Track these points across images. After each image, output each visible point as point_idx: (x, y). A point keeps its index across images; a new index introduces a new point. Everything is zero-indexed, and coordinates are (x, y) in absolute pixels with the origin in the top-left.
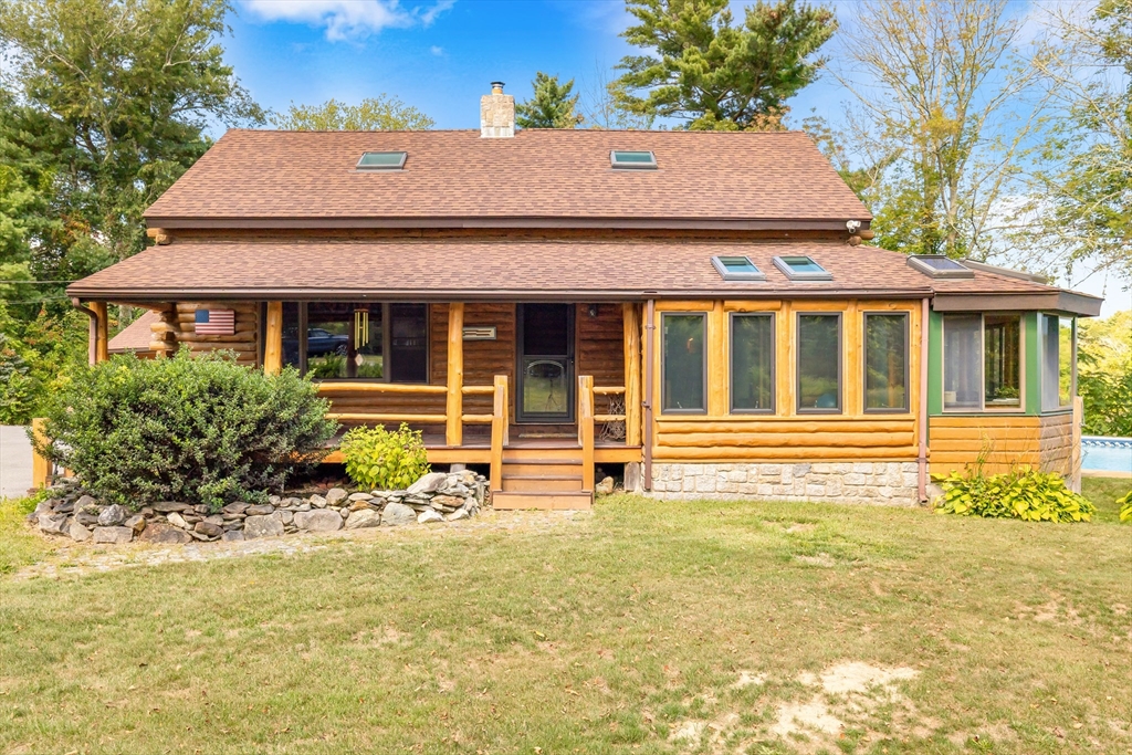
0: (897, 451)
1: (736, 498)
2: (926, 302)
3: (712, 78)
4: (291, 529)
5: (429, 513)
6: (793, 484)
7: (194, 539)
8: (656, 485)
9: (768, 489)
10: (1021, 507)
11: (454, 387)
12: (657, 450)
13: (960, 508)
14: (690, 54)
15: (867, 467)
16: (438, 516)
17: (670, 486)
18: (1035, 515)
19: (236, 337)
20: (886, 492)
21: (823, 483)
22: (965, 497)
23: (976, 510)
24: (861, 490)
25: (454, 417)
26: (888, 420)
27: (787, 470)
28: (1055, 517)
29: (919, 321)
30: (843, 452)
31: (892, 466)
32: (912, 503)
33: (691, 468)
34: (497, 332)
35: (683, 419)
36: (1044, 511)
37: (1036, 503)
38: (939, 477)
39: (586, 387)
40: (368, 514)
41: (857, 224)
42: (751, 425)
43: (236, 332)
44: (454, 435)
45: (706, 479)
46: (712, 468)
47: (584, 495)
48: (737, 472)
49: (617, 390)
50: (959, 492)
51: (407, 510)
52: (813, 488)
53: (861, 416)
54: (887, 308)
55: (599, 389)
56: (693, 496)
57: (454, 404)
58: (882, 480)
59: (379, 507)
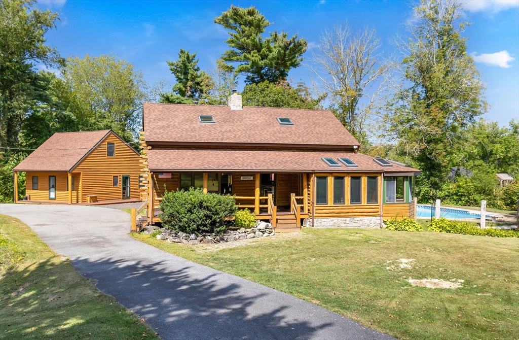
0: (375, 214)
1: (335, 227)
2: (382, 174)
4: (235, 239)
5: (266, 234)
6: (350, 223)
7: (215, 242)
8: (315, 225)
9: (344, 225)
10: (407, 228)
11: (257, 197)
12: (315, 215)
13: (392, 229)
14: (254, 53)
15: (368, 218)
16: (268, 235)
17: (318, 225)
18: (410, 230)
20: (373, 225)
21: (357, 223)
22: (393, 226)
23: (396, 229)
24: (366, 224)
25: (257, 206)
26: (373, 205)
27: (348, 219)
28: (415, 230)
29: (380, 180)
30: (362, 214)
31: (374, 218)
32: (379, 228)
33: (324, 220)
35: (321, 206)
36: (412, 229)
37: (410, 227)
38: (385, 220)
39: (293, 197)
40: (252, 235)
42: (339, 207)
43: (172, 178)
44: (257, 211)
45: (327, 223)
46: (329, 219)
47: (298, 228)
48: (335, 220)
49: (301, 197)
50: (391, 224)
51: (261, 233)
52: (354, 224)
53: (366, 204)
54: (373, 175)
55: (297, 197)
56: (324, 227)
57: (257, 202)
58: (371, 222)
59: (254, 233)
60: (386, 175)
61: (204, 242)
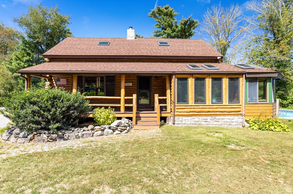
0: (237, 113)
1: (196, 126)
2: (244, 76)
3: (173, 35)
4: (77, 137)
5: (117, 132)
6: (211, 122)
7: (48, 141)
8: (176, 123)
9: (204, 123)
10: (272, 128)
11: (122, 97)
12: (176, 113)
13: (255, 128)
15: (229, 117)
16: (119, 132)
17: (179, 123)
18: (276, 130)
19: (67, 86)
20: (235, 123)
21: (218, 122)
22: (256, 125)
23: (260, 129)
24: (228, 123)
25: (122, 105)
26: (235, 105)
27: (209, 118)
28: (281, 130)
29: (242, 81)
30: (223, 113)
31: (236, 117)
32: (241, 127)
33: (184, 118)
34: (132, 84)
35: (182, 105)
36: (278, 129)
37: (276, 127)
38: (247, 120)
39: (157, 97)
40: (100, 132)
41: (220, 57)
42: (200, 107)
43: (67, 84)
44: (122, 110)
45: (188, 121)
46: (190, 118)
47: (157, 125)
48: (196, 119)
49: (164, 98)
50: (254, 124)
51: (111, 131)
52: (216, 123)
53: (227, 104)
54: (234, 76)
55: (160, 98)
56: (185, 125)
57: (122, 102)
58: (233, 121)
59: (103, 130)
60: (248, 76)
61: (35, 141)
